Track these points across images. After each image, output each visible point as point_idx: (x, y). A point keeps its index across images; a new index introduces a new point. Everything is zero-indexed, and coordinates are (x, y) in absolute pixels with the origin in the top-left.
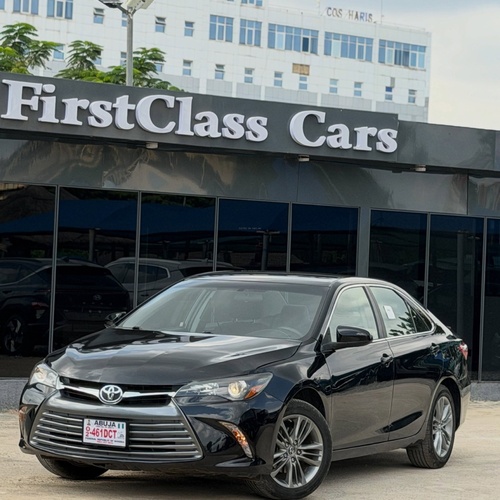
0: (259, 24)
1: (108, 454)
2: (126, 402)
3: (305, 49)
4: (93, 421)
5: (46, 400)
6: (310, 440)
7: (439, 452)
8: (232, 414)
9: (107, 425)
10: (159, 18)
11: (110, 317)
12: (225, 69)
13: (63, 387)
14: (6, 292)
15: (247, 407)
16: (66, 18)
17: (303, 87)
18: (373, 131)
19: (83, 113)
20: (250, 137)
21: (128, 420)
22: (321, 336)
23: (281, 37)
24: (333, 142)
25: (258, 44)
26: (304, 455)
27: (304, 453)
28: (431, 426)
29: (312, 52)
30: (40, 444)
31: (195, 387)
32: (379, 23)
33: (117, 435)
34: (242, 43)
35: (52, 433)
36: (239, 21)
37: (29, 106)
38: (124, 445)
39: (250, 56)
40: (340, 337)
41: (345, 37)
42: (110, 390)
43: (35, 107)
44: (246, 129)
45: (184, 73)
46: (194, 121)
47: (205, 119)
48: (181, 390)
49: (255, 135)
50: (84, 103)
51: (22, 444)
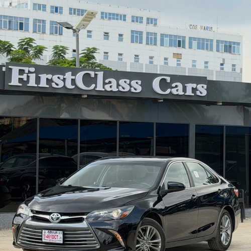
0: (156, 34)
1: (54, 247)
2: (63, 221)
3: (179, 46)
4: (47, 231)
5: (24, 221)
6: (154, 238)
7: (224, 243)
8: (115, 226)
9: (53, 233)
10: (105, 33)
11: (59, 181)
12: (139, 57)
13: (32, 215)
14: (22, 171)
15: (122, 222)
16: (59, 34)
17: (179, 65)
18: (194, 86)
19: (49, 81)
20: (133, 90)
21: (63, 230)
22: (160, 187)
23: (167, 40)
24: (174, 91)
25: (155, 44)
26: (152, 245)
27: (151, 244)
28: (220, 230)
29: (183, 47)
30: (22, 243)
31: (96, 213)
32: (216, 31)
33: (59, 237)
34: (147, 44)
35: (28, 238)
36: (146, 33)
37: (22, 79)
38: (62, 242)
39: (152, 50)
40: (169, 187)
41: (199, 39)
42: (55, 216)
43: (25, 79)
44: (131, 87)
45: (119, 60)
46: (104, 84)
47: (110, 82)
48: (89, 215)
49: (135, 89)
50: (49, 76)
51: (14, 244)
